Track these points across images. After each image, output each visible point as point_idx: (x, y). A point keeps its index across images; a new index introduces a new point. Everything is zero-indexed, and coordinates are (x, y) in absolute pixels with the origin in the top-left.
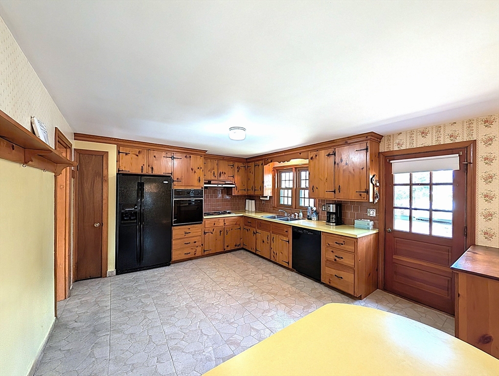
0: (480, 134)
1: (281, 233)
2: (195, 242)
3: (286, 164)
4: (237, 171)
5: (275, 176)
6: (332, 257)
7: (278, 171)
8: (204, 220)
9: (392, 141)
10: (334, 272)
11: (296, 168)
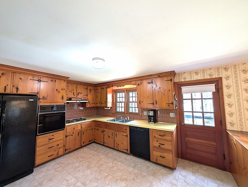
0: (223, 74)
1: (122, 131)
2: (58, 145)
3: (122, 87)
4: (89, 92)
5: (114, 95)
6: (157, 144)
7: (115, 92)
8: (66, 127)
9: (180, 76)
10: (159, 154)
11: (126, 90)
